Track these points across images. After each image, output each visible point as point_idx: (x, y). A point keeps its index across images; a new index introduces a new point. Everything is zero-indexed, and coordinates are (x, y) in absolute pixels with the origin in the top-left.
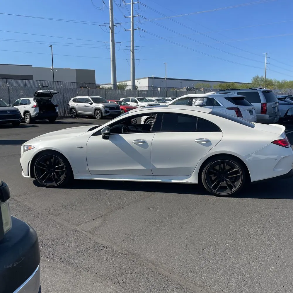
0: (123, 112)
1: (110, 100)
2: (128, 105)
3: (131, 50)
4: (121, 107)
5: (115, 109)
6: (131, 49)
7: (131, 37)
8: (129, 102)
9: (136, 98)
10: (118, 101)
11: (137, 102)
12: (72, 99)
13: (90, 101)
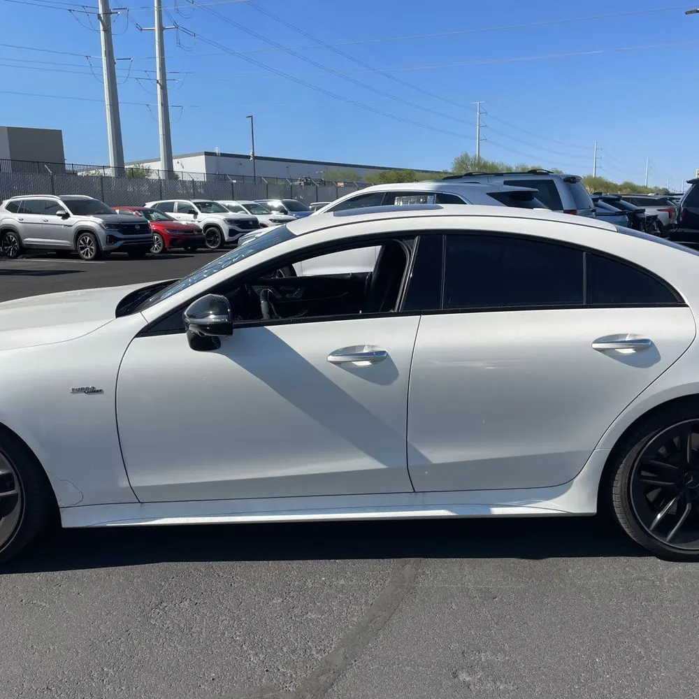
0: (157, 239)
1: (116, 206)
2: (171, 219)
3: (158, 82)
4: (153, 227)
5: (136, 232)
6: (158, 78)
7: (157, 46)
8: (172, 212)
9: (190, 203)
10: (140, 208)
11: (196, 214)
12: (6, 202)
13: (62, 209)
